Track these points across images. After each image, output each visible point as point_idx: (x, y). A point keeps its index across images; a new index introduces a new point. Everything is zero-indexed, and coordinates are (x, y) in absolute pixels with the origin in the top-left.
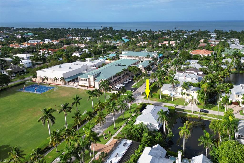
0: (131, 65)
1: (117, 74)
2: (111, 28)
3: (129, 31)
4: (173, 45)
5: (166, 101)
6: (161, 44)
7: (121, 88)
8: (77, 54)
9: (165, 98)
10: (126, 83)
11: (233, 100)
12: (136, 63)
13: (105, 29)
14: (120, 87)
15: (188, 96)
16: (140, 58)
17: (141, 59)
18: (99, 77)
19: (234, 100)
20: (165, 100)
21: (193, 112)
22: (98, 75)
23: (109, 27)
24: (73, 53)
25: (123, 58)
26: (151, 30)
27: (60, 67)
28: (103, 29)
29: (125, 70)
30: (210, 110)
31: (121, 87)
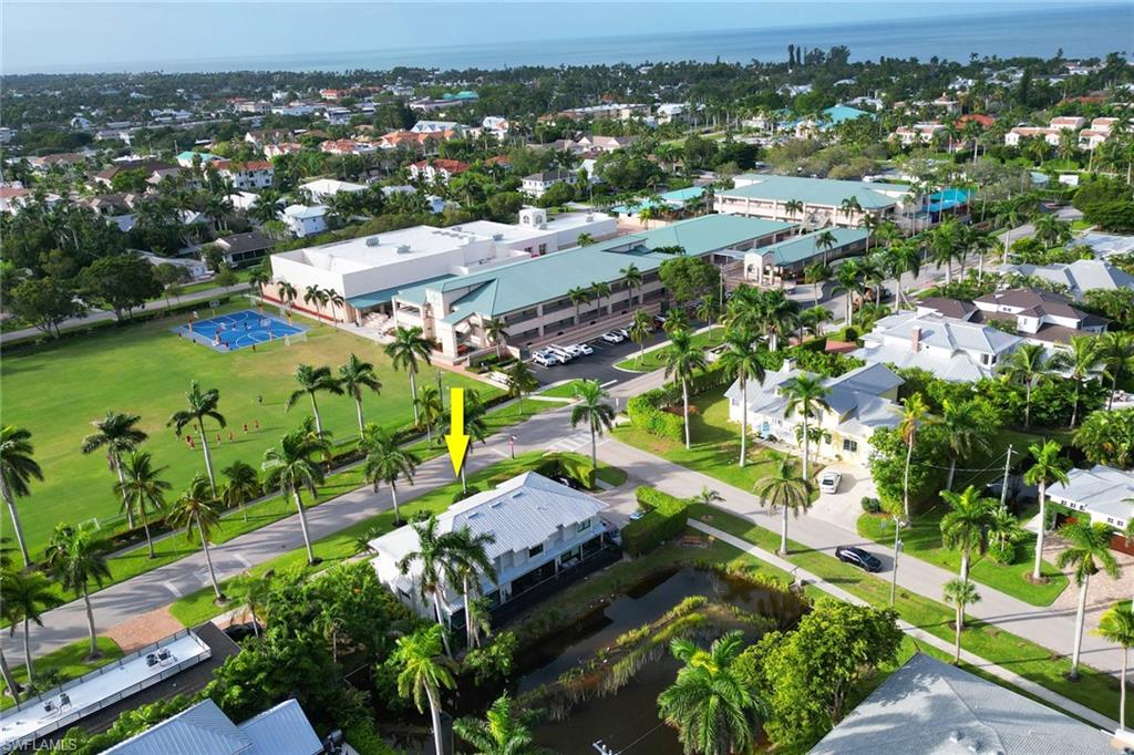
0: (730, 247)
1: (573, 292)
2: (840, 53)
3: (928, 62)
4: (1092, 139)
5: (710, 462)
6: (1017, 136)
7: (562, 364)
8: (538, 183)
9: (714, 446)
10: (611, 339)
11: (1115, 525)
12: (771, 237)
13: (806, 58)
14: (559, 358)
15: (846, 451)
16: (812, 211)
17: (818, 217)
18: (472, 300)
19: (1119, 523)
20: (709, 454)
21: (789, 553)
22: (477, 289)
23: (833, 49)
24: (523, 180)
25: (729, 209)
26: (1061, 52)
27: (374, 244)
28: (799, 59)
29: (630, 276)
30: (917, 556)
31: (562, 360)
